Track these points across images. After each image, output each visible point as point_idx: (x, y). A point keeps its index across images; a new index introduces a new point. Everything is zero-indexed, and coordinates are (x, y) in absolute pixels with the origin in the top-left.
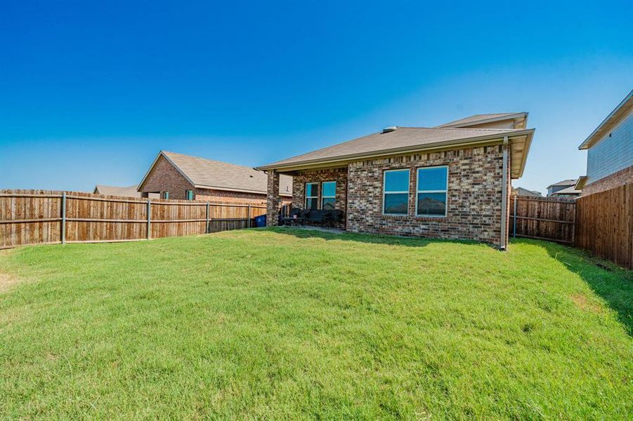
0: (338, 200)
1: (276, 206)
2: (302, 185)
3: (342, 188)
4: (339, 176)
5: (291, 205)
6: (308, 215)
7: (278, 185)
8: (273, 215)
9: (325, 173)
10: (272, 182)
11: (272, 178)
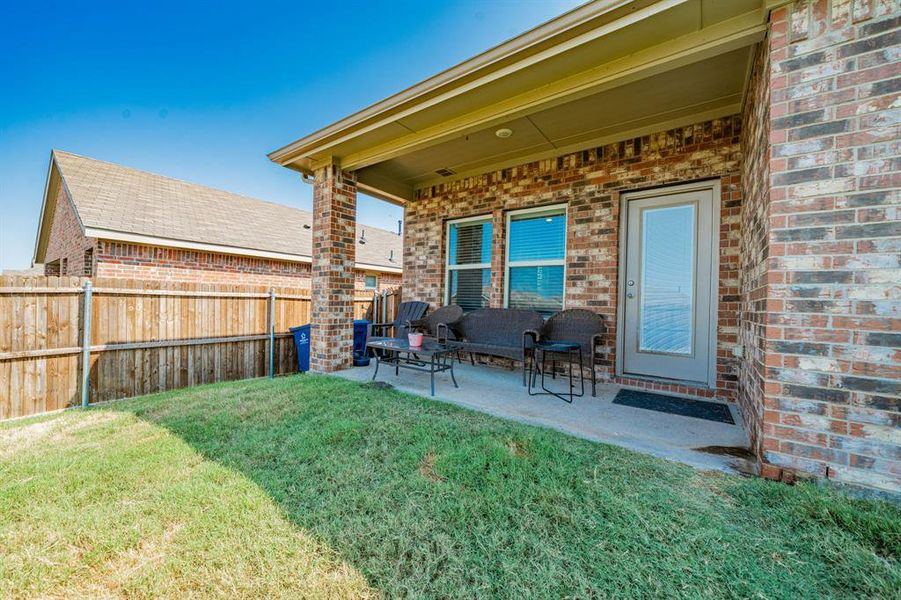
0: (580, 271)
1: (345, 298)
2: (435, 227)
3: (596, 226)
4: (581, 182)
5: (398, 294)
6: (458, 330)
7: (351, 219)
8: (333, 328)
9: (520, 176)
10: (328, 208)
11: (327, 191)
